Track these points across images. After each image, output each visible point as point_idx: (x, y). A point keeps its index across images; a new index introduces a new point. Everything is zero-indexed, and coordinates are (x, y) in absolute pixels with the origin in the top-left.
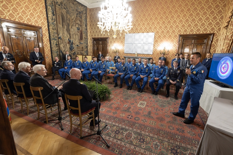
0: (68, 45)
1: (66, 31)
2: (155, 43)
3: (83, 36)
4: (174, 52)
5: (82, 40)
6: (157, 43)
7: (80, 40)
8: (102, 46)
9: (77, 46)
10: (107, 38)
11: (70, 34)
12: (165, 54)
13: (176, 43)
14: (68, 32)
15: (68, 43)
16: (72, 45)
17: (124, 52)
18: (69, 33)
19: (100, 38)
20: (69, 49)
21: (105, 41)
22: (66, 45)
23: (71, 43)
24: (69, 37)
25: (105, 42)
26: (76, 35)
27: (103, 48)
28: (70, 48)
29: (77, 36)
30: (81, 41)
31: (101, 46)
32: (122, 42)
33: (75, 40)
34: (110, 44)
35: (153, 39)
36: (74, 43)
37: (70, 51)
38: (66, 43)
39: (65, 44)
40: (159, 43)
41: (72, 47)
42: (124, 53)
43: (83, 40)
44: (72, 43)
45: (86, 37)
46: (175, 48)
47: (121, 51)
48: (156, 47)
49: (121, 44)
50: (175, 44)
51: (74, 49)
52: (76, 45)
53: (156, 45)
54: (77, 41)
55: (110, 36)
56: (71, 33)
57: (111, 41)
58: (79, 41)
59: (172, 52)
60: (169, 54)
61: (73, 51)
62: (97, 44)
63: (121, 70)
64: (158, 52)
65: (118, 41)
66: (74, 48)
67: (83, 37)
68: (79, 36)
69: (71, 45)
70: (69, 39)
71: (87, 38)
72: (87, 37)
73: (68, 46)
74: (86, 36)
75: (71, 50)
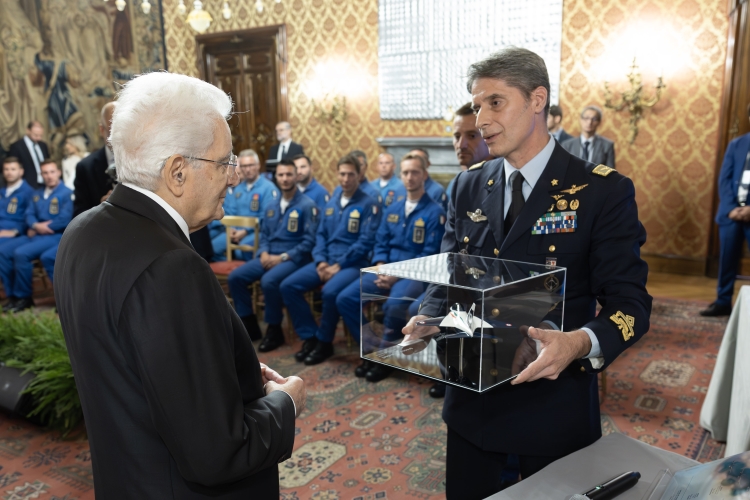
0: (33, 92)
1: (19, 13)
2: (571, 37)
3: (135, 31)
4: (703, 89)
5: (127, 56)
6: (586, 36)
7: (116, 58)
8: (254, 80)
9: (95, 98)
10: (274, 30)
11: (44, 29)
12: (638, 109)
13: (717, 23)
14: (28, 16)
15: (36, 83)
16: (64, 89)
17: (376, 114)
18: (41, 22)
19: (240, 34)
20: (42, 116)
21: (267, 50)
22: (23, 92)
23: (53, 81)
24: (39, 42)
25: (269, 55)
26: (82, 29)
27: (257, 99)
28: (49, 110)
29: (91, 36)
30: (123, 61)
31: (249, 82)
32: (363, 45)
33: (83, 60)
34: (296, 64)
35: (559, 9)
36: (73, 76)
37: (54, 129)
38: (23, 82)
39: (16, 91)
40: (596, 33)
41: (62, 105)
42: (376, 118)
43: (135, 57)
44: (63, 80)
45: (157, 36)
46: (714, 59)
47: (359, 108)
48: (578, 66)
49: (357, 58)
50: (708, 32)
51: (75, 116)
52: (88, 87)
53: (578, 46)
54: (91, 63)
55: (294, 17)
56: (54, 22)
57: (300, 50)
58: (105, 63)
59: (692, 92)
60: (669, 104)
61: (74, 125)
62: (225, 75)
63: (277, 234)
64: (594, 94)
65: (341, 44)
66: (74, 110)
67: (137, 38)
68: (108, 33)
69: (54, 94)
70: (43, 57)
71: (163, 42)
72: (163, 33)
73: (37, 99)
74: (153, 29)
75: (58, 124)
